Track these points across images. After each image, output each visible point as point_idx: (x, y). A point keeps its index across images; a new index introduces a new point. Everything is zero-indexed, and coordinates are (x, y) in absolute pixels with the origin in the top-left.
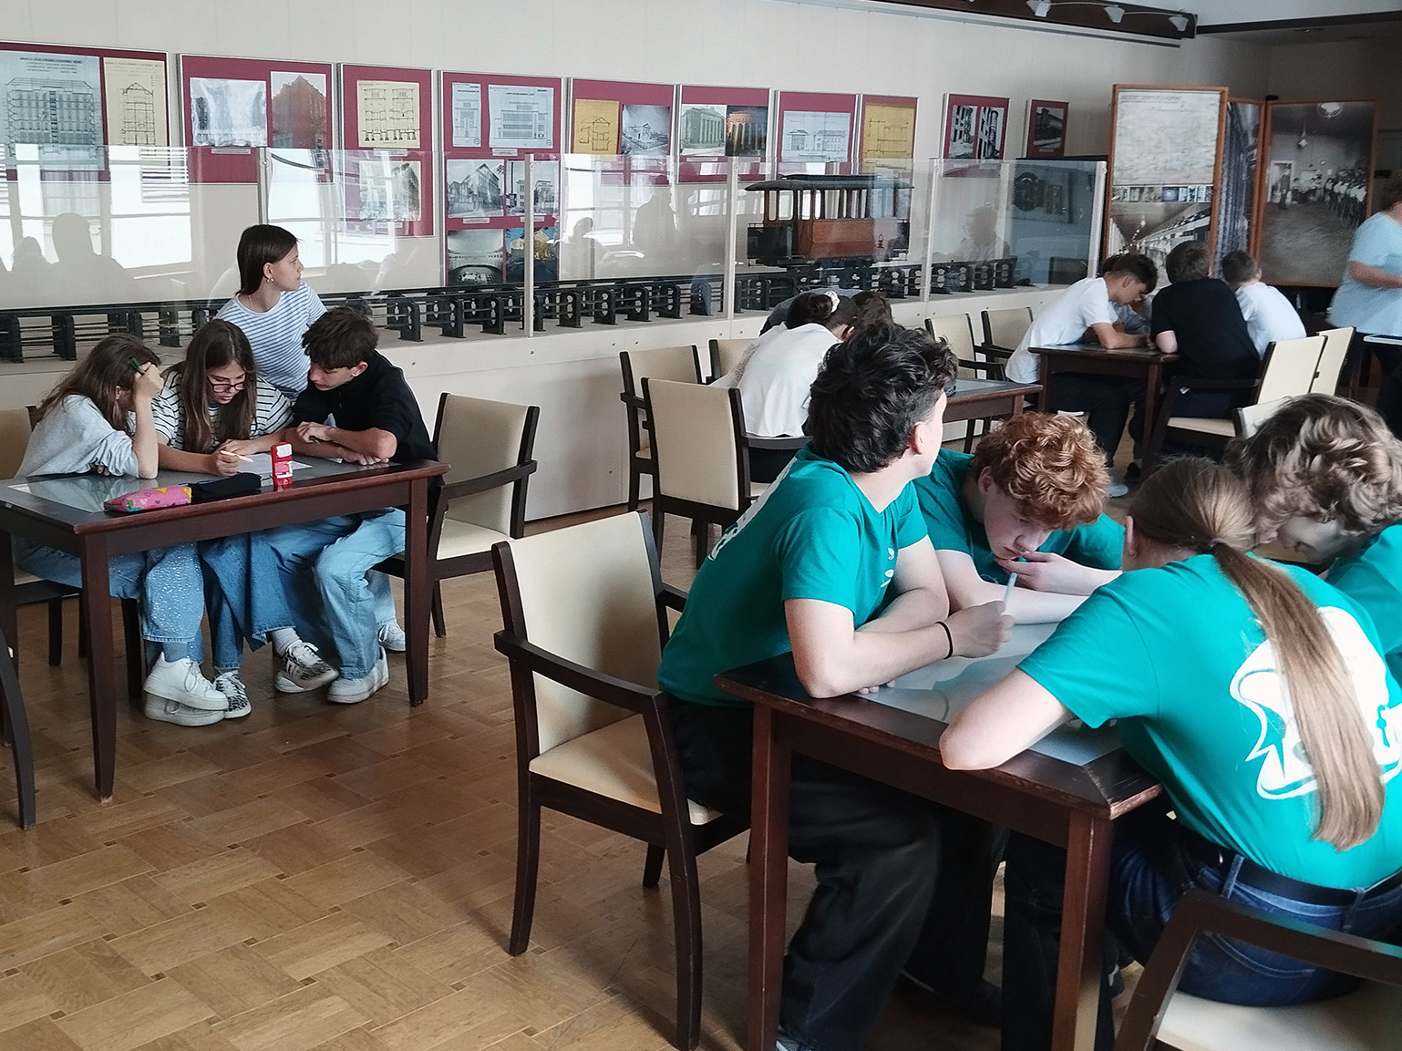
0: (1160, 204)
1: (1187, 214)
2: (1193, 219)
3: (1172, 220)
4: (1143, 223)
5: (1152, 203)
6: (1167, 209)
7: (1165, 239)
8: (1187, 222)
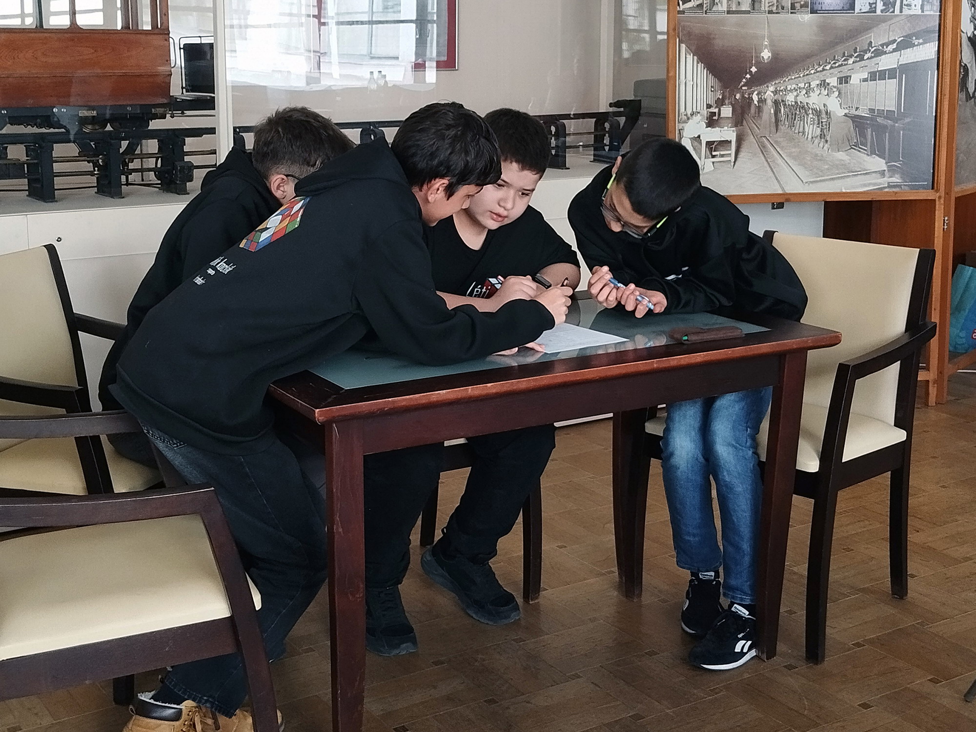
0: (806, 17)
1: (877, 38)
2: (895, 46)
3: (840, 48)
4: (766, 55)
5: (785, 16)
6: (823, 28)
7: (824, 84)
8: (878, 53)
